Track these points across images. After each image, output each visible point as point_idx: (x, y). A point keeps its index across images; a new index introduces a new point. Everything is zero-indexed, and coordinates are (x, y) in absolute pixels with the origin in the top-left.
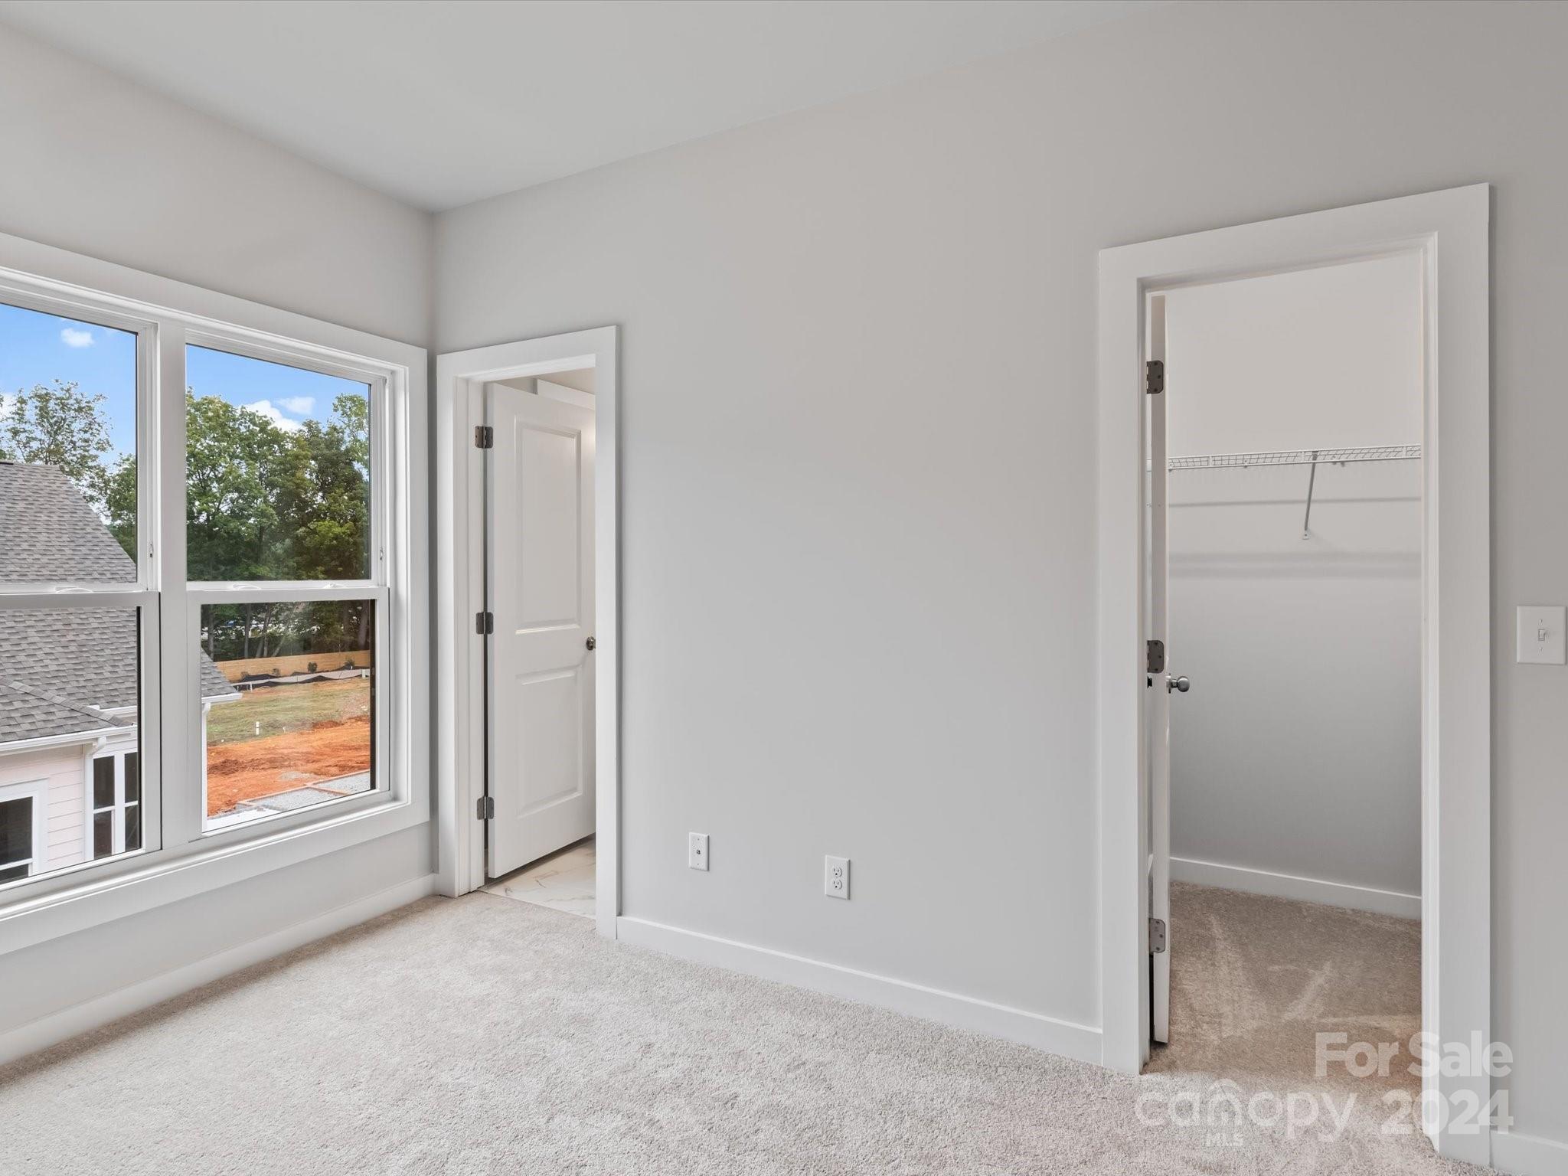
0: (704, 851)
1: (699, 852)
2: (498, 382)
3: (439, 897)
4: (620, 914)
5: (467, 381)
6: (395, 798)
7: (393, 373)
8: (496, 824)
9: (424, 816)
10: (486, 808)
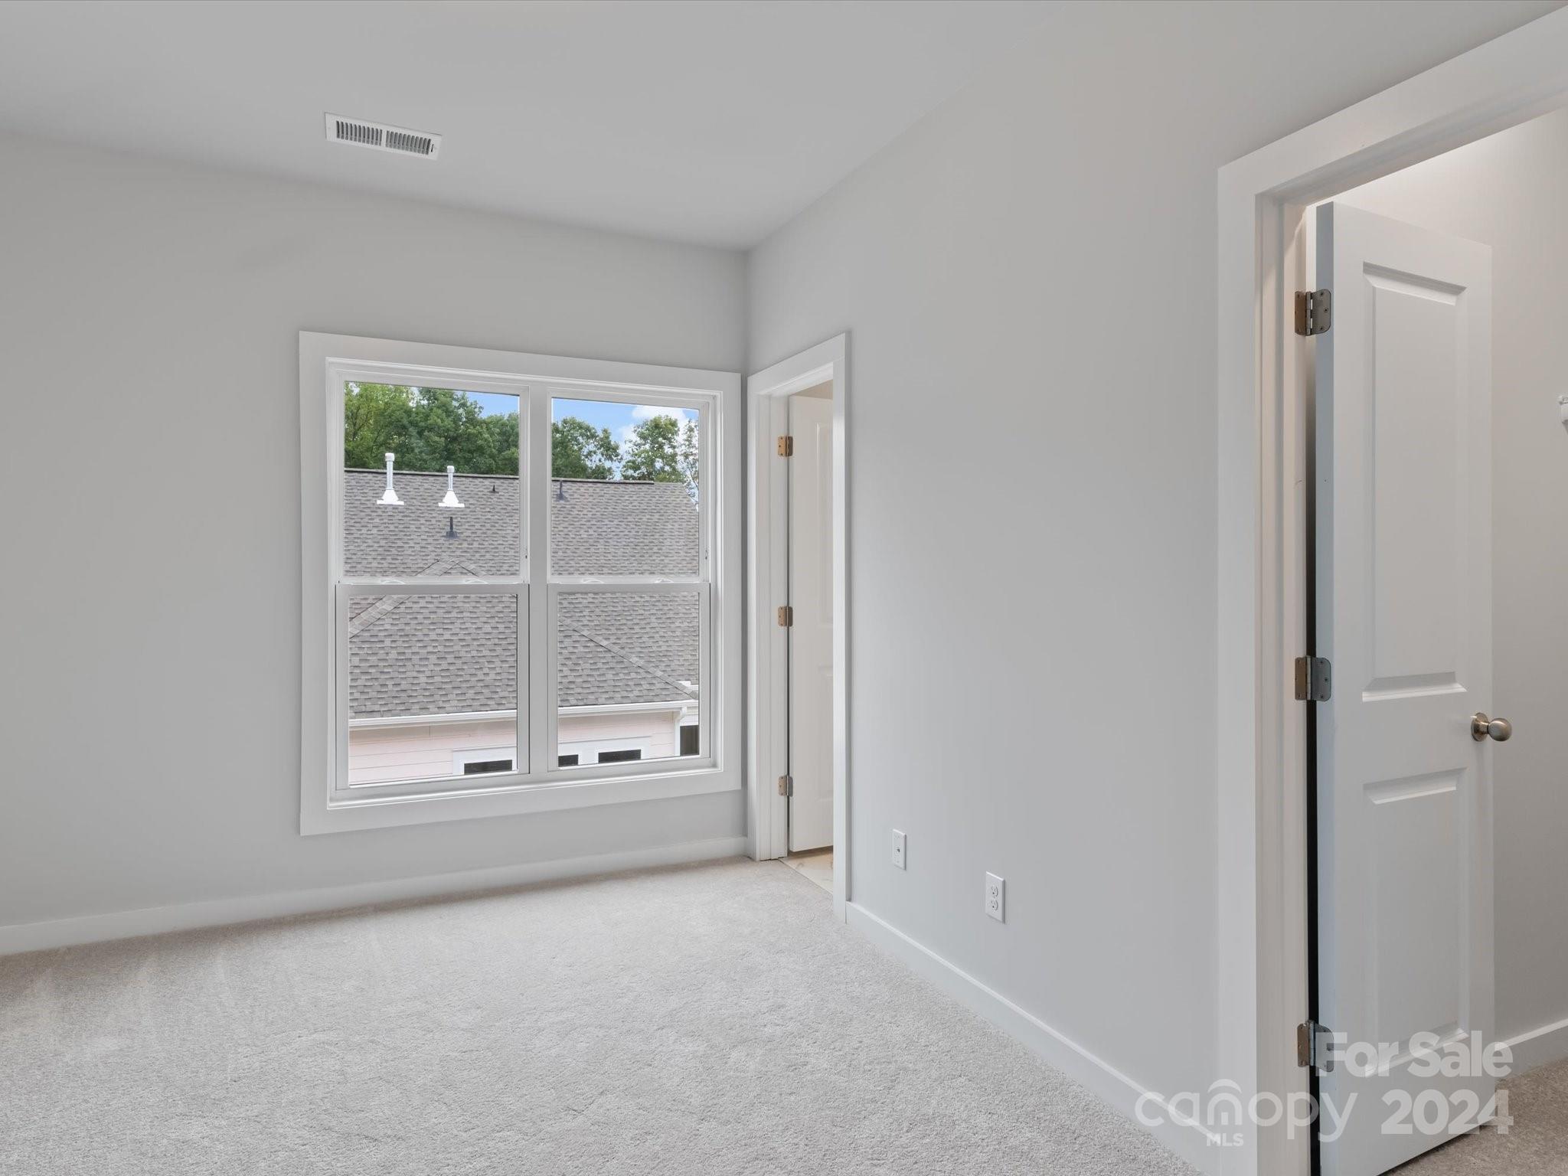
0: (902, 850)
1: (899, 850)
2: (799, 394)
3: (746, 857)
4: (849, 899)
5: (769, 397)
6: (715, 765)
7: (714, 397)
8: (794, 799)
9: (735, 784)
10: (787, 786)
